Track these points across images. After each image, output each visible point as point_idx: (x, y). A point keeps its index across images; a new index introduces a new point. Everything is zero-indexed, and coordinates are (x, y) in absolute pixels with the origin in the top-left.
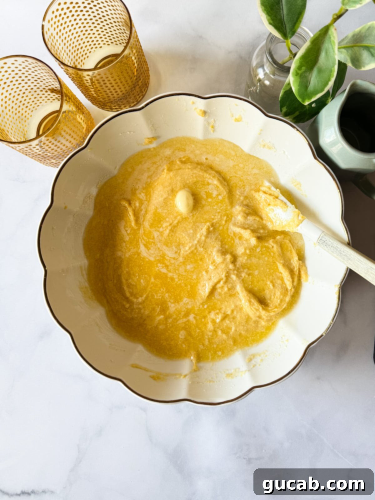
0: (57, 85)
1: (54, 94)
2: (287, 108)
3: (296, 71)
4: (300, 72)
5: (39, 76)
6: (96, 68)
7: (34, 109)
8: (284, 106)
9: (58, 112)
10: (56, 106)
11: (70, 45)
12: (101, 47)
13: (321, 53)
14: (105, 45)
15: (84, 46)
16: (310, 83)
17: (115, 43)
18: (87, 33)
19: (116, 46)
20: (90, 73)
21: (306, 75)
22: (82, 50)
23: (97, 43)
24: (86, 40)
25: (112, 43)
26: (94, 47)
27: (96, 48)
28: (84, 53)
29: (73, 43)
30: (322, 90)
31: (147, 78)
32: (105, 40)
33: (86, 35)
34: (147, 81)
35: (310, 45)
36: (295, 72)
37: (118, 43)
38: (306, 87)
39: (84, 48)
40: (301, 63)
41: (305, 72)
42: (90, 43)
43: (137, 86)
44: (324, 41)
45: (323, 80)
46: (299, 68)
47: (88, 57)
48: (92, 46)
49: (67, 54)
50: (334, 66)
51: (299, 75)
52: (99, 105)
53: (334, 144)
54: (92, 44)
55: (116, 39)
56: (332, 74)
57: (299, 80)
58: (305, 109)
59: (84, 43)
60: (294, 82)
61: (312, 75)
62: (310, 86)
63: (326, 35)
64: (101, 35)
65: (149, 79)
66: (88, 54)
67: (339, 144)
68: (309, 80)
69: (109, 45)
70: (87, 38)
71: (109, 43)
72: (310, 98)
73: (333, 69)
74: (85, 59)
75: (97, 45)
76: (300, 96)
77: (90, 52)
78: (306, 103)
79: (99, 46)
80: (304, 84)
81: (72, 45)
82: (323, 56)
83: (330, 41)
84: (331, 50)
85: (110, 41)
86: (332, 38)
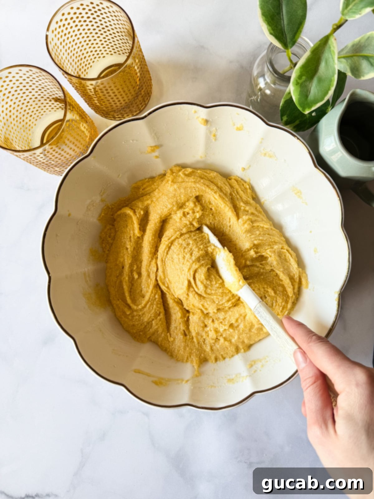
0: (61, 94)
1: (58, 103)
2: (287, 117)
3: (297, 81)
4: (300, 81)
5: (43, 85)
6: (99, 77)
7: (38, 118)
8: (285, 115)
9: (62, 121)
10: (59, 115)
11: (74, 55)
12: (104, 57)
13: (321, 62)
14: (108, 55)
15: (87, 55)
16: (310, 92)
17: (118, 53)
18: (90, 43)
19: (119, 55)
20: (94, 82)
21: (306, 84)
22: (85, 60)
23: (100, 53)
24: (89, 50)
25: (115, 53)
26: (97, 56)
27: (99, 57)
28: (87, 63)
29: (77, 53)
30: (322, 99)
31: (149, 87)
32: (108, 50)
33: (90, 45)
34: (149, 90)
35: (310, 55)
36: (295, 81)
37: (121, 52)
38: (307, 96)
39: (87, 58)
40: (301, 72)
41: (305, 81)
42: (93, 53)
43: (139, 95)
44: (324, 50)
45: (323, 90)
46: (300, 77)
47: (91, 66)
48: (95, 56)
49: (71, 64)
50: (333, 76)
51: (299, 84)
52: (102, 114)
53: (334, 152)
54: (96, 53)
55: (119, 49)
56: (332, 83)
57: (299, 89)
58: (305, 118)
59: (87, 52)
60: (294, 91)
61: (312, 84)
62: (310, 96)
63: (326, 45)
64: (104, 45)
65: (151, 88)
66: (91, 64)
67: (339, 153)
68: (309, 90)
69: (112, 54)
70: (90, 47)
71: (112, 53)
72: (310, 107)
73: (332, 78)
74: (88, 68)
75: (100, 55)
76: (300, 105)
77: (93, 62)
78: (307, 112)
79: (102, 56)
80: (304, 93)
81: (76, 55)
82: (323, 65)
83: (330, 51)
84: (331, 60)
85: (113, 51)
86: (332, 48)
